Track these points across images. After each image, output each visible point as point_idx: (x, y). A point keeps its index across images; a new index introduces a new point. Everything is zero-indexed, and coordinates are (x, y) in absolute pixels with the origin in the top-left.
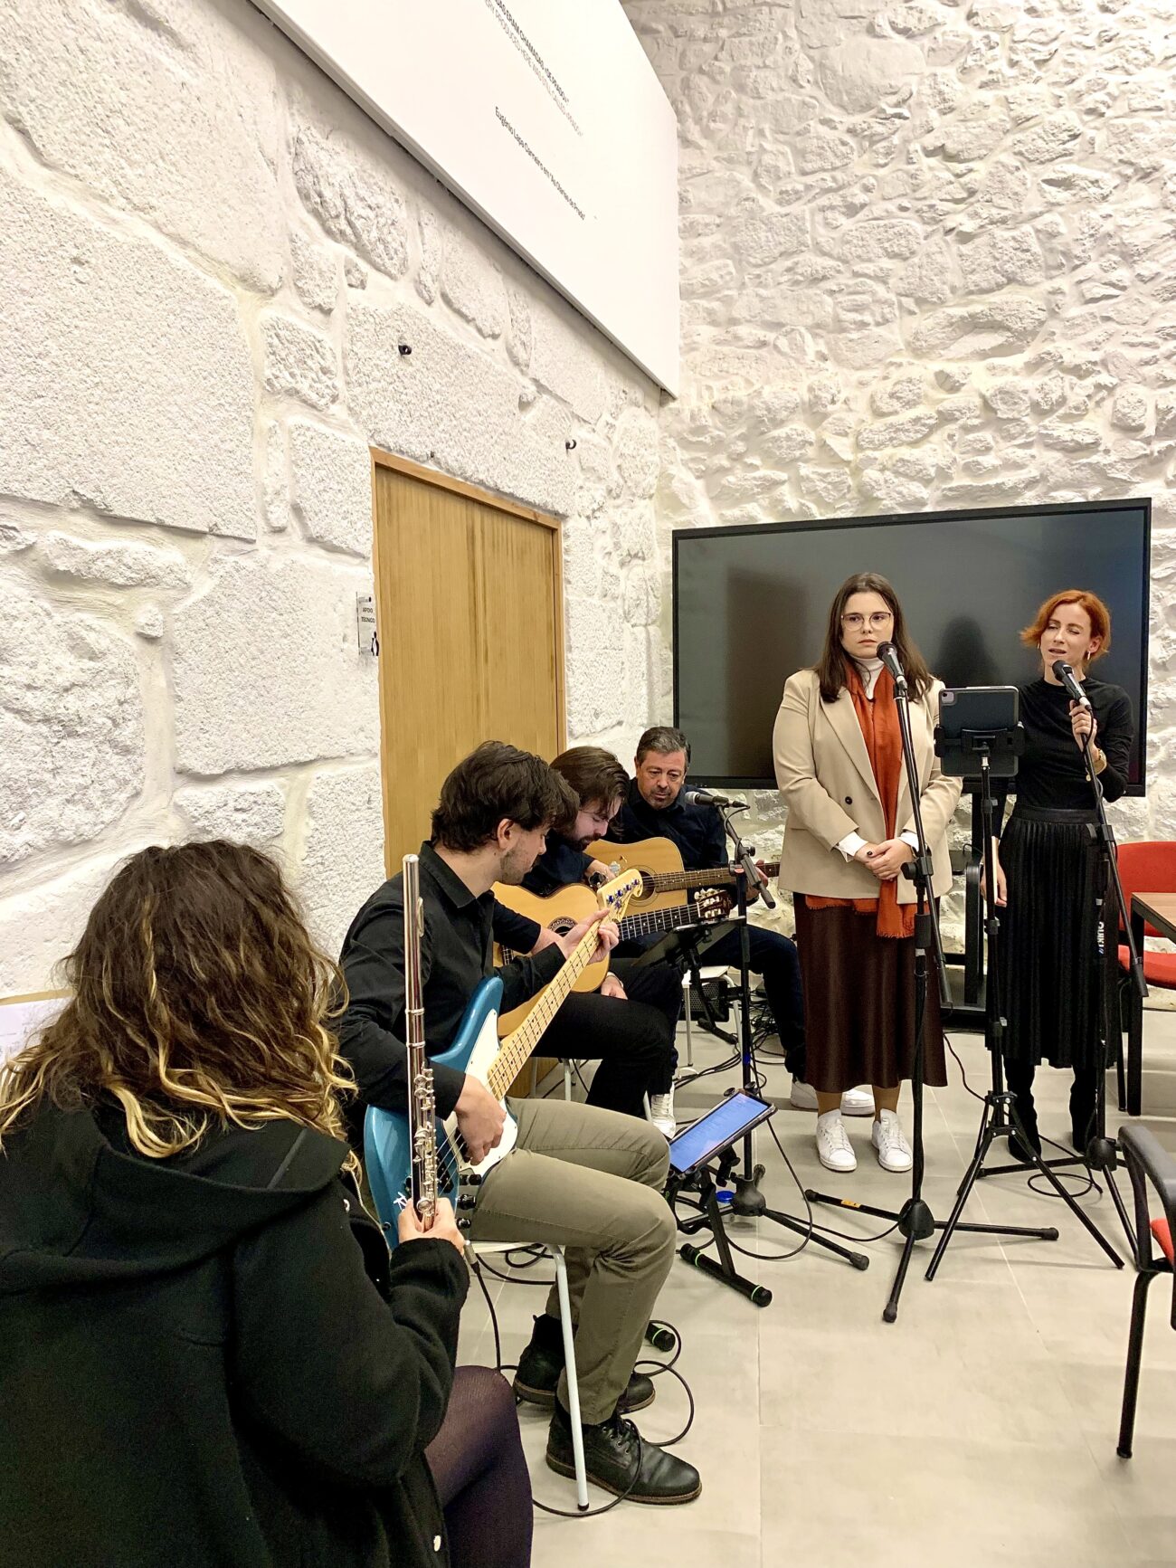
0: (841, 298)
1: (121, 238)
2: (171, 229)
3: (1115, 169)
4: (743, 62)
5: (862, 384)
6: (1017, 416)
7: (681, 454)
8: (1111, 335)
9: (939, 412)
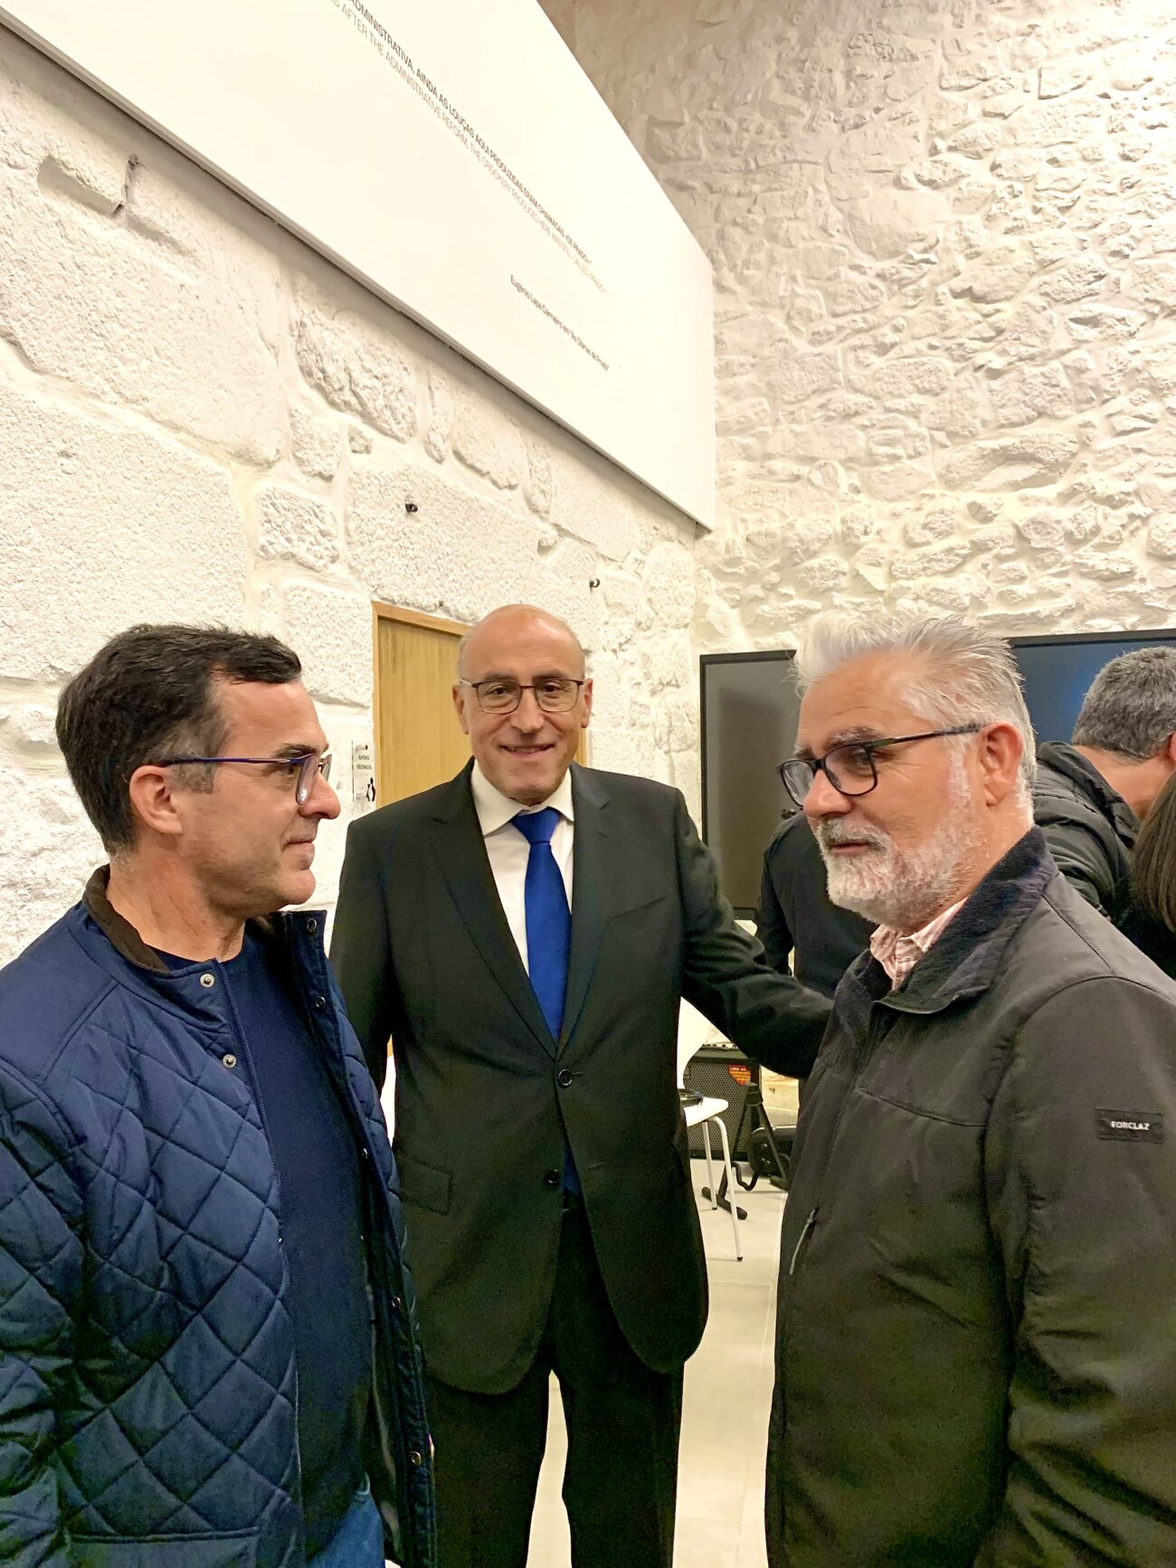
0: (873, 432)
1: (111, 430)
2: (164, 416)
3: (1141, 308)
4: (775, 214)
5: (895, 515)
6: (1051, 545)
7: (716, 584)
8: (1143, 466)
9: (973, 543)
